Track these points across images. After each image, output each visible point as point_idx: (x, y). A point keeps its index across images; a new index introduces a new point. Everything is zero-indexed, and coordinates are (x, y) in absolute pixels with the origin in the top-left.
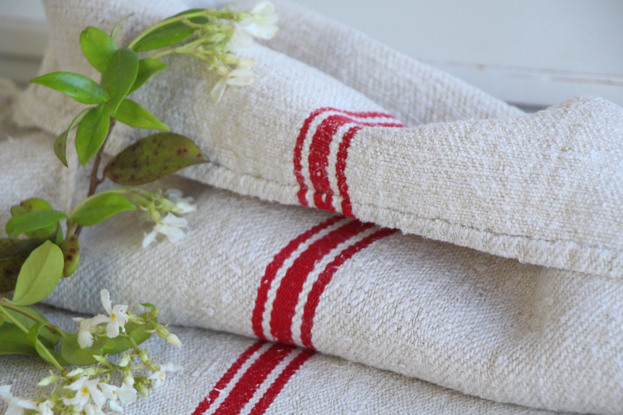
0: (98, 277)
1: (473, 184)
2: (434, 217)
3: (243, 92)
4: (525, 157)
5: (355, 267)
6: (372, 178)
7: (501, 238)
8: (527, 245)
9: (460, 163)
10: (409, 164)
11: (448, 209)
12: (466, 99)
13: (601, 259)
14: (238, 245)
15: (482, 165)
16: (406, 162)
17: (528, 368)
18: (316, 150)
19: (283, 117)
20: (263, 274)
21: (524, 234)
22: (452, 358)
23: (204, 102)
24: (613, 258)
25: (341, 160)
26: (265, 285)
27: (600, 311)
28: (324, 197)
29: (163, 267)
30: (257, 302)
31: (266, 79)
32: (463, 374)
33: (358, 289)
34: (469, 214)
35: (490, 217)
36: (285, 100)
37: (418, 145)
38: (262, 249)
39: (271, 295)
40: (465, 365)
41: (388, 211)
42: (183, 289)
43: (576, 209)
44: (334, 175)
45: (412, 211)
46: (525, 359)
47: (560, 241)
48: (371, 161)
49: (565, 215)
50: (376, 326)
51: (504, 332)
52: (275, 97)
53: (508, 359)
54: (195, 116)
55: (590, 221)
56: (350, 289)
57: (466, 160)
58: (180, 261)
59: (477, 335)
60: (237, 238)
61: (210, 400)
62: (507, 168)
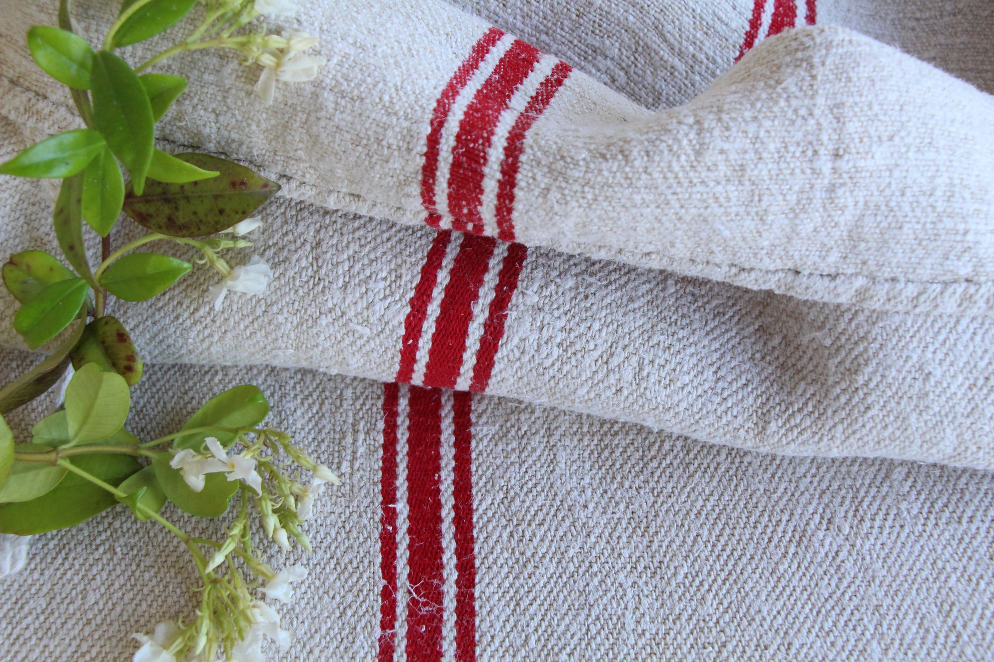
1: (717, 224)
3: (309, 88)
4: (788, 177)
5: (528, 304)
6: (558, 224)
7: (753, 274)
8: (793, 281)
9: (696, 202)
11: (673, 246)
13: (903, 296)
14: (352, 293)
15: (728, 199)
16: (614, 207)
17: (816, 438)
18: (459, 187)
19: (390, 133)
20: (402, 332)
21: (787, 268)
23: (243, 94)
24: (920, 294)
25: (504, 202)
26: (410, 345)
27: (910, 363)
28: (470, 226)
29: (251, 327)
30: (401, 364)
33: (546, 343)
34: (706, 250)
35: (739, 254)
36: (380, 99)
37: (629, 182)
38: (388, 292)
39: (421, 356)
40: (721, 431)
43: (863, 236)
46: (810, 427)
47: (843, 277)
48: (557, 207)
49: (847, 242)
50: (585, 389)
51: (759, 374)
52: (363, 95)
53: (785, 424)
54: (234, 115)
55: (885, 250)
56: (535, 343)
57: (705, 196)
58: (275, 322)
59: (726, 385)
60: (347, 279)
61: (390, 528)
62: (765, 198)
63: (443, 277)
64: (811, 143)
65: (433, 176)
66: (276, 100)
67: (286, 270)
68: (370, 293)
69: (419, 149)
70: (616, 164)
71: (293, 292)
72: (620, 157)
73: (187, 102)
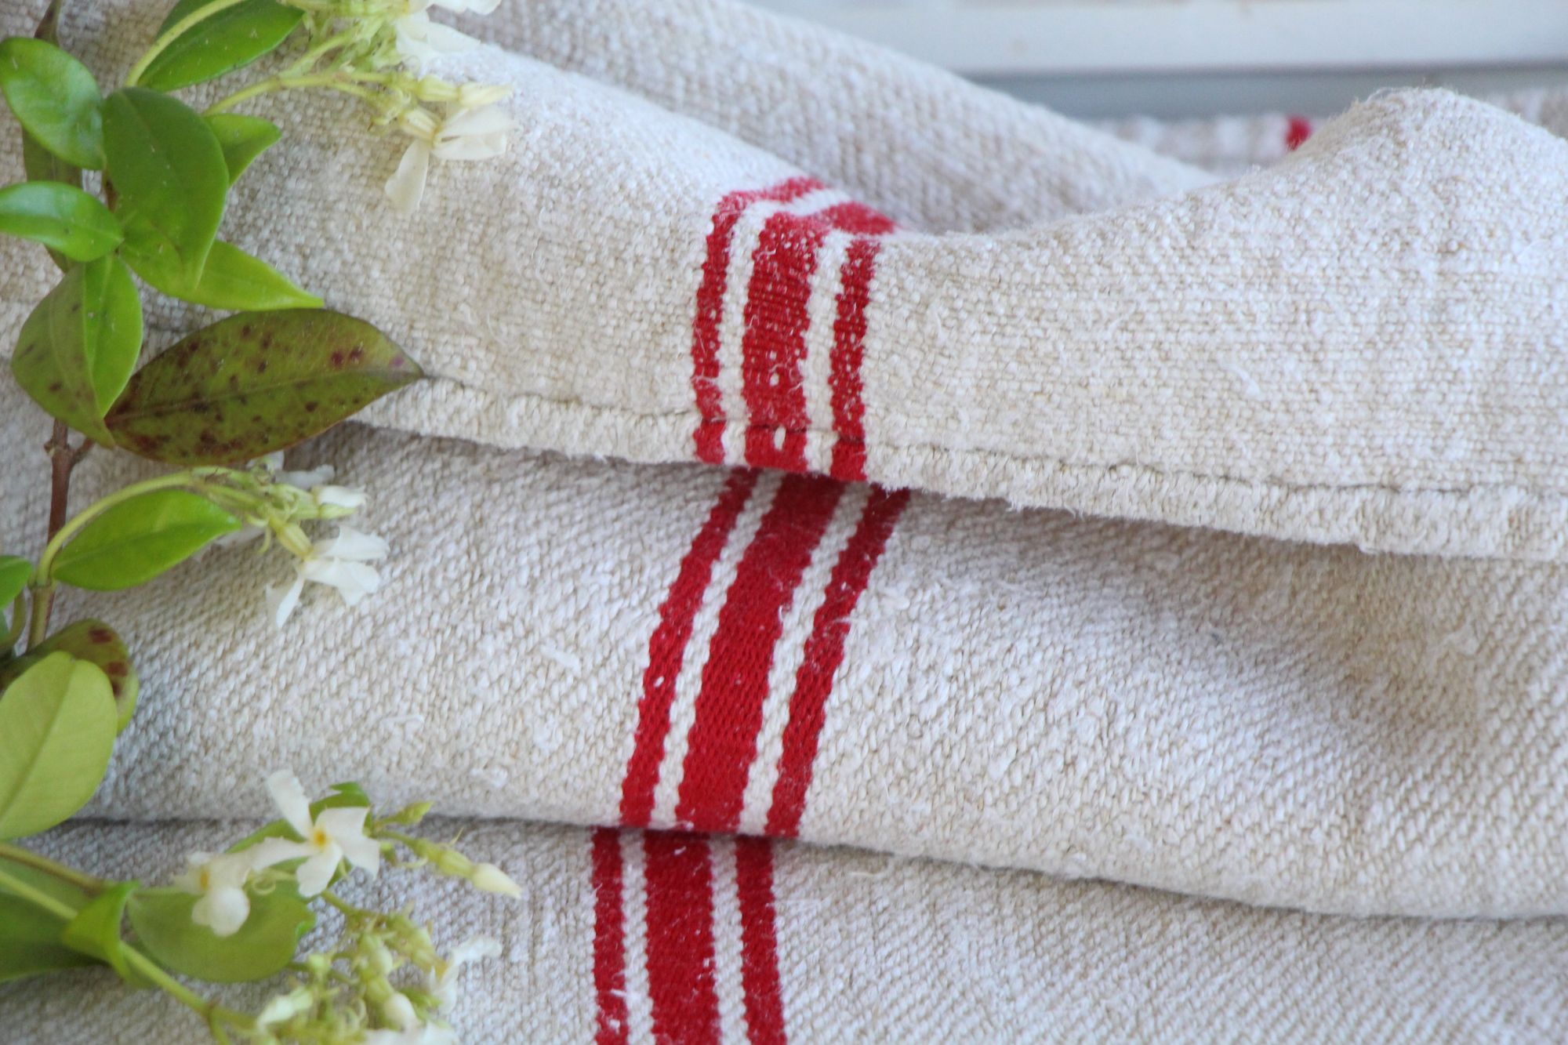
0: (142, 721)
1: (1236, 368)
2: (1114, 461)
3: (489, 176)
4: (1358, 282)
5: (889, 611)
6: (945, 380)
7: (1314, 497)
8: (1388, 507)
9: (1194, 318)
10: (1054, 334)
11: (1158, 436)
12: (932, 102)
14: (548, 593)
15: (1251, 317)
16: (1045, 330)
17: (1464, 827)
18: (764, 319)
19: (638, 238)
20: (645, 661)
21: (1376, 480)
22: (1235, 823)
23: (360, 208)
25: (847, 340)
26: (658, 690)
28: (779, 438)
29: (341, 673)
30: (639, 739)
31: (538, 132)
32: (1271, 861)
33: (926, 673)
34: (1220, 444)
35: (1282, 447)
36: (621, 187)
37: (1071, 280)
38: (616, 593)
39: (679, 715)
40: (1276, 838)
41: (977, 458)
42: (412, 727)
43: (1510, 402)
44: (824, 380)
45: (1051, 451)
46: (1449, 805)
47: (1480, 490)
48: (943, 335)
49: (1481, 419)
50: (1004, 764)
51: (1347, 737)
52: (590, 182)
53: (1399, 808)
54: (338, 252)
55: (1553, 430)
56: (904, 675)
57: (1209, 307)
58: (392, 654)
59: (1281, 753)
60: (537, 573)
61: (615, 1024)
62: (1319, 317)
63: (723, 573)
64: (1397, 231)
65: (718, 304)
66: (424, 206)
67: (415, 562)
68: (580, 593)
69: (692, 257)
70: (1047, 253)
71: (428, 599)
72: (1055, 243)
73: (249, 239)
